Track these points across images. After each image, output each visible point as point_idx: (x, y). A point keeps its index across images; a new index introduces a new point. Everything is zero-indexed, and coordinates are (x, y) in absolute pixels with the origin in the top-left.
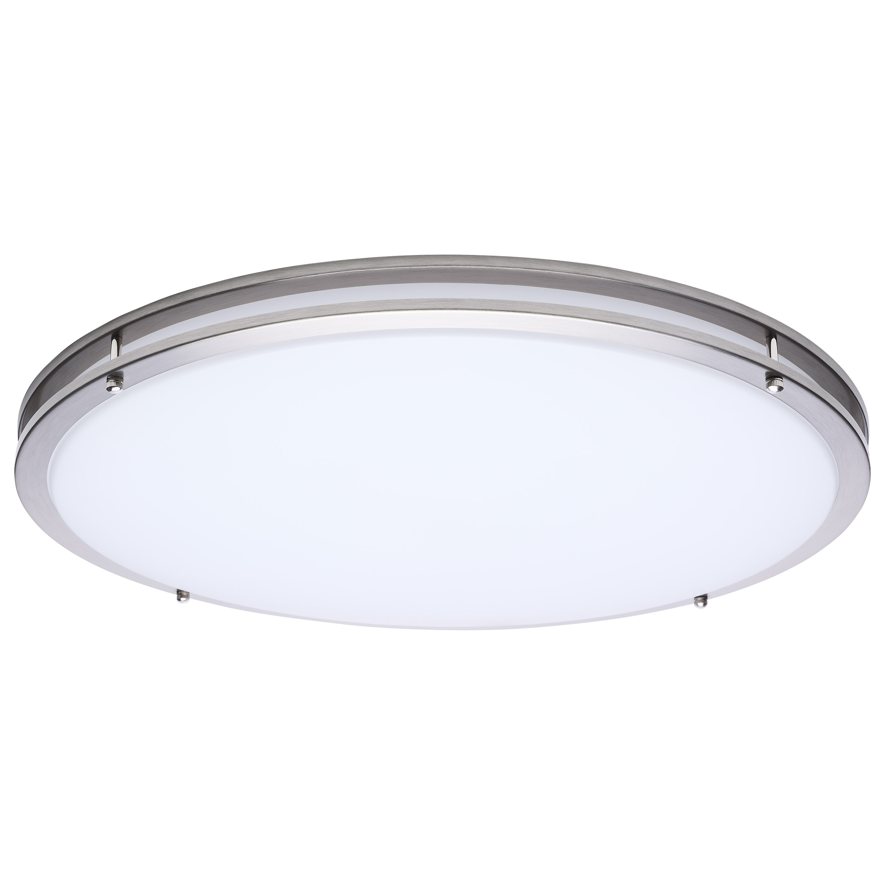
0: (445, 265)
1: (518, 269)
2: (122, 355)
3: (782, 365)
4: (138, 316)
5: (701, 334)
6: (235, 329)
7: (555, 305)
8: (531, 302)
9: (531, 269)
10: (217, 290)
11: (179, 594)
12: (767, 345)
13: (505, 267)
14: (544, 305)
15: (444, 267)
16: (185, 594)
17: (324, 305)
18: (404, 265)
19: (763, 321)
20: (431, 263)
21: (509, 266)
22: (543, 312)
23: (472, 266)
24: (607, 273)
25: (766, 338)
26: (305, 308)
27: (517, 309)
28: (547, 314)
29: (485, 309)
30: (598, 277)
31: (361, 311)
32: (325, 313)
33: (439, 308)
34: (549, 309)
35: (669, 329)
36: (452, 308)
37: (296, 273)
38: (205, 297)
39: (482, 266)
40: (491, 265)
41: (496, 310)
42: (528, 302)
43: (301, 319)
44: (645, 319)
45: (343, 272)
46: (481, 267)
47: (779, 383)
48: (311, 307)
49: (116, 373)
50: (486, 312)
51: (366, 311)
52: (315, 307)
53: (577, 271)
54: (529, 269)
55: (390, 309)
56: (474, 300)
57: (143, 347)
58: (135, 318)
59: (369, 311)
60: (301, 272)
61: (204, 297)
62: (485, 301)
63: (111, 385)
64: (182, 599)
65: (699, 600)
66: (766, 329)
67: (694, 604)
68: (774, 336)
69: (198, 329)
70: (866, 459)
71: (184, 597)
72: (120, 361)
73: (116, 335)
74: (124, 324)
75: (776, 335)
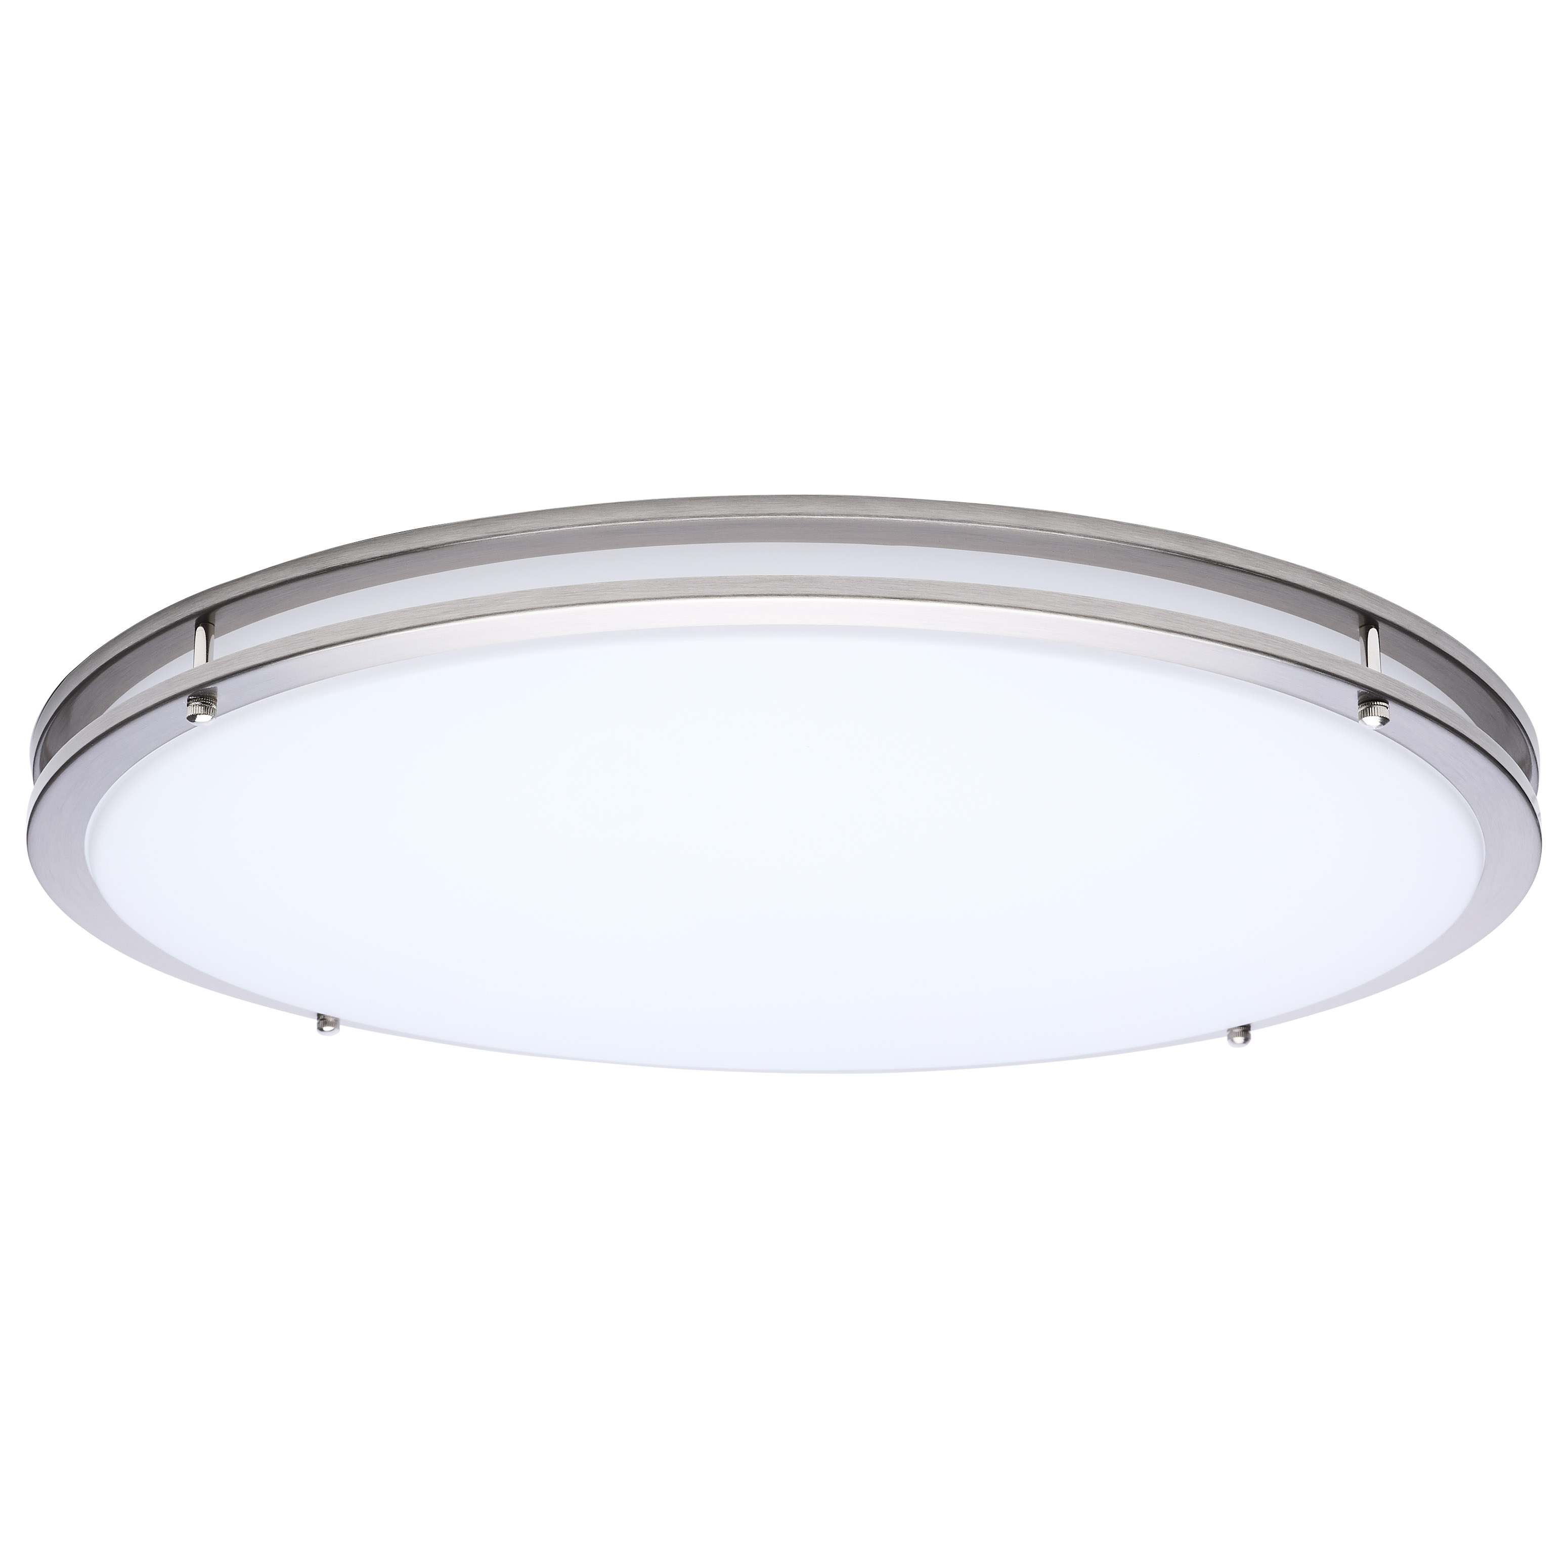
0: (789, 515)
1: (920, 520)
2: (214, 659)
3: (1388, 679)
4: (242, 590)
5: (1244, 632)
7: (986, 586)
8: (942, 582)
9: (942, 520)
10: (382, 550)
11: (322, 1020)
12: (1361, 639)
13: (896, 517)
14: (964, 587)
15: (787, 517)
16: (331, 1020)
17: (572, 586)
18: (714, 513)
19: (1354, 600)
20: (763, 510)
23: (836, 515)
24: (1078, 525)
25: (1360, 627)
26: (538, 590)
27: (918, 595)
28: (970, 603)
29: (859, 594)
30: (1061, 532)
32: (575, 600)
34: (973, 594)
35: (1188, 624)
36: (800, 593)
37: (523, 525)
38: (361, 564)
39: (855, 515)
42: (937, 582)
43: (532, 609)
44: (1145, 608)
45: (607, 525)
46: (854, 518)
47: (1383, 710)
48: (551, 588)
49: (203, 690)
50: (861, 600)
51: (646, 597)
52: (556, 588)
53: (1025, 523)
54: (938, 520)
56: (839, 579)
57: (251, 649)
58: (237, 593)
60: (531, 523)
61: (359, 562)
62: (860, 580)
63: (195, 711)
64: (325, 1028)
65: (1236, 1033)
66: (1360, 614)
67: (1226, 1038)
68: (1374, 625)
69: (349, 622)
70: (1535, 825)
71: (331, 1026)
72: (210, 672)
73: (204, 620)
74: (217, 603)
75: (1378, 623)
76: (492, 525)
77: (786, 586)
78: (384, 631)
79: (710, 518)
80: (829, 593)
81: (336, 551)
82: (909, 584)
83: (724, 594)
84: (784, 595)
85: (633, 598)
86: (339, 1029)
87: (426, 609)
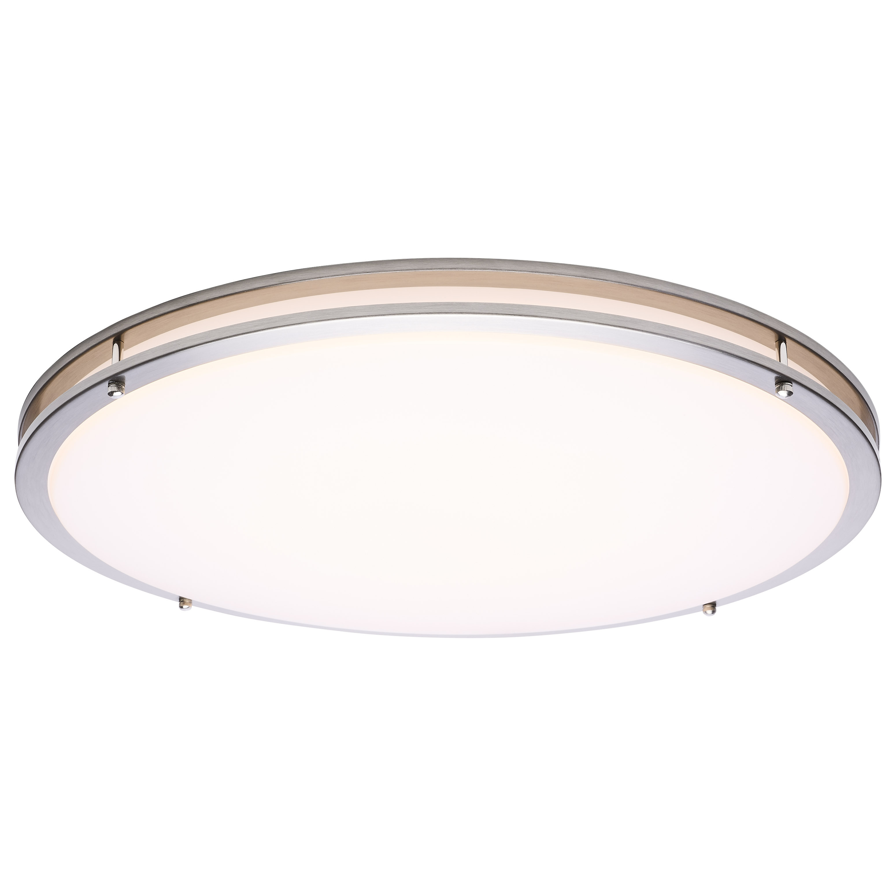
2: (123, 359)
3: (792, 369)
4: (139, 319)
5: (709, 338)
8: (538, 306)
10: (218, 294)
11: (181, 601)
12: (777, 349)
14: (549, 309)
16: (188, 602)
17: (328, 309)
19: (774, 326)
20: (436, 266)
24: (615, 276)
25: (776, 342)
26: (310, 312)
27: (523, 313)
47: (789, 387)
49: (117, 377)
57: (145, 351)
58: (137, 322)
60: (305, 275)
63: (112, 389)
64: (184, 607)
65: (708, 608)
66: (776, 334)
67: (702, 612)
68: (784, 340)
69: (200, 334)
70: (877, 465)
71: (187, 605)
72: (121, 366)
73: (118, 339)
74: (125, 328)
75: (786, 339)
76: (282, 277)
77: (449, 308)
78: (220, 338)
79: (406, 271)
80: (474, 312)
81: (193, 295)
82: (519, 307)
83: (414, 313)
84: (448, 313)
85: (362, 315)
86: (191, 607)
87: (244, 324)
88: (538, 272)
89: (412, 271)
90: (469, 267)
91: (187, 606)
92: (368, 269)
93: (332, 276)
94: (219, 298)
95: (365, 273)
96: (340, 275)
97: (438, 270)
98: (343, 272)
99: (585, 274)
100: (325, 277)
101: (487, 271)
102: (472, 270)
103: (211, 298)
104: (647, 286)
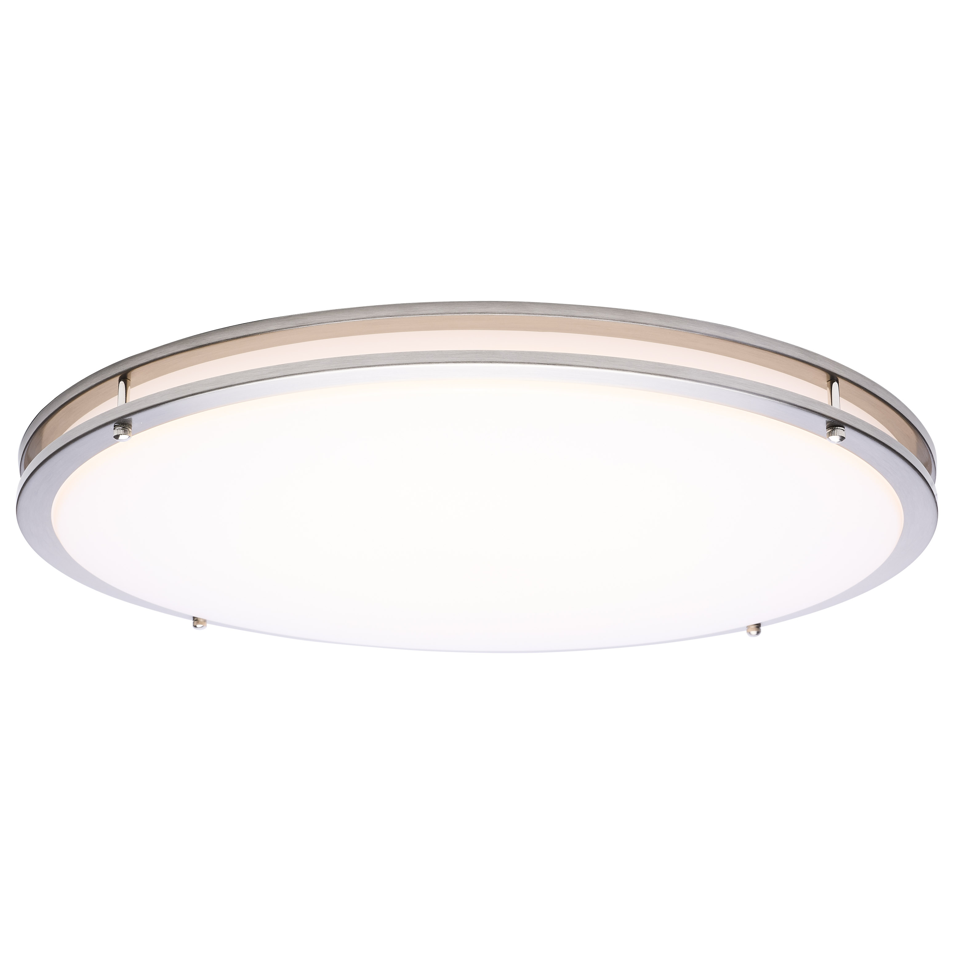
2: (130, 401)
3: (845, 413)
4: (147, 359)
6: (252, 380)
8: (572, 354)
11: (195, 621)
12: (828, 389)
13: (546, 315)
14: (586, 357)
16: (201, 621)
17: (349, 356)
19: (826, 366)
20: (464, 310)
21: (549, 313)
22: (585, 365)
24: (656, 319)
25: (828, 381)
27: (557, 362)
28: (590, 367)
29: (522, 361)
31: (388, 364)
32: (350, 365)
33: (473, 361)
34: (592, 362)
35: (722, 380)
36: (487, 361)
37: (318, 320)
40: (530, 313)
41: (534, 363)
42: (569, 354)
47: (841, 432)
49: (124, 420)
54: (571, 316)
55: (420, 362)
57: (152, 394)
58: (144, 361)
59: (397, 363)
62: (522, 353)
63: (118, 433)
64: (198, 626)
65: (752, 628)
66: (828, 374)
67: (746, 631)
68: (836, 380)
69: (212, 378)
70: (934, 502)
71: (201, 624)
72: (128, 409)
73: (124, 377)
74: (132, 367)
75: (838, 378)
78: (233, 384)
79: (432, 315)
80: (505, 361)
81: (204, 336)
82: (553, 355)
83: (440, 362)
84: (477, 362)
85: (385, 364)
86: (206, 626)
87: (259, 370)
88: (573, 316)
89: (438, 315)
90: (500, 311)
91: (201, 626)
92: (391, 313)
93: (353, 320)
94: (231, 340)
95: (388, 316)
96: (362, 319)
97: (466, 314)
98: (364, 316)
99: (623, 318)
100: (345, 320)
101: (519, 315)
102: (502, 315)
103: (223, 339)
104: (691, 329)
